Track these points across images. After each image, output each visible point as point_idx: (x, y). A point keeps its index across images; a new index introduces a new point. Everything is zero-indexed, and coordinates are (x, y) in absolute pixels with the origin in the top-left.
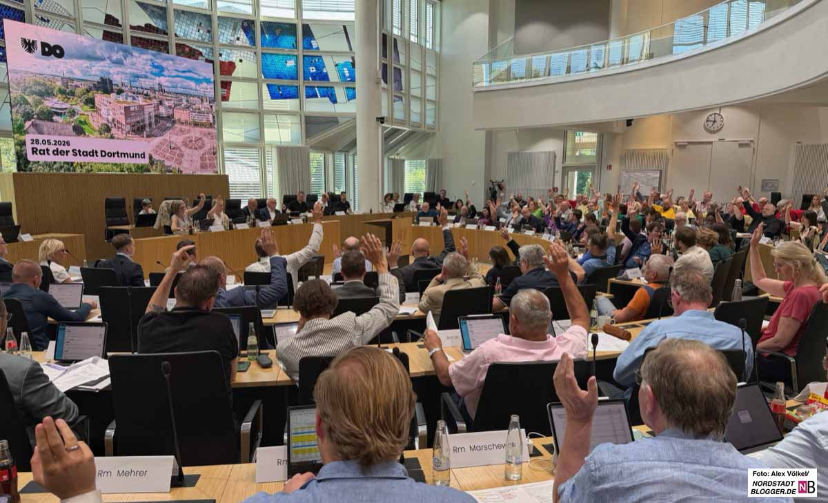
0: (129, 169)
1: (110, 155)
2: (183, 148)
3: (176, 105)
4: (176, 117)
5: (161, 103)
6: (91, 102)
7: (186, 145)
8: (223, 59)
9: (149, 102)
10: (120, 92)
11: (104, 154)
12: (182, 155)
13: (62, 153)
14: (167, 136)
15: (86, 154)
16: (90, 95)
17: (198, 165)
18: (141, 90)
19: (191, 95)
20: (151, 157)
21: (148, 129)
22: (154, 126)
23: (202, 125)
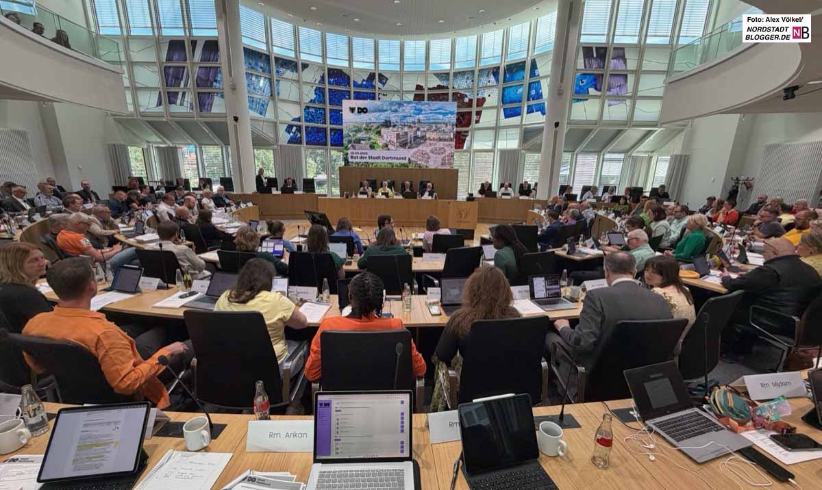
0: (397, 166)
1: (387, 158)
3: (428, 130)
4: (428, 136)
5: (418, 129)
6: (379, 133)
7: (432, 152)
8: (480, 96)
9: (411, 129)
10: (394, 126)
11: (384, 158)
12: (429, 158)
13: (363, 158)
14: (420, 148)
15: (375, 158)
16: (379, 129)
17: (440, 164)
18: (406, 124)
19: (439, 123)
20: (409, 159)
21: (409, 145)
22: (413, 142)
23: (445, 140)
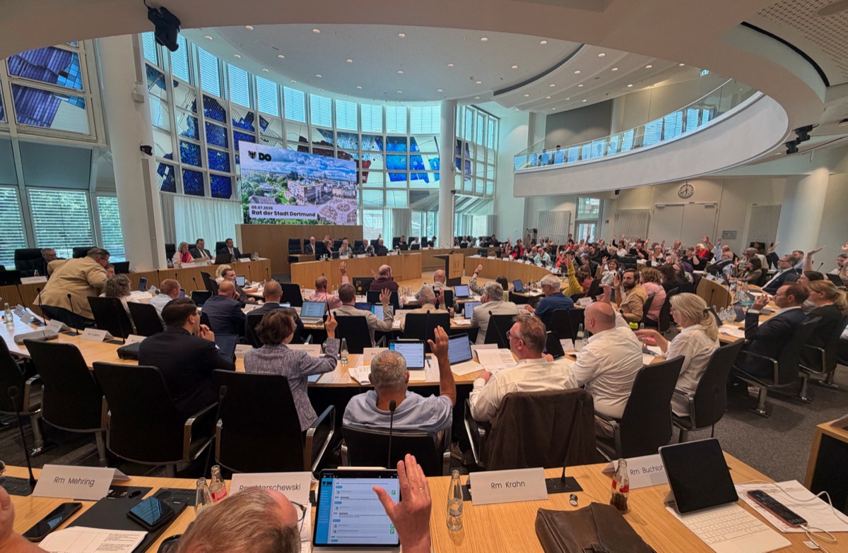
0: (306, 222)
1: (295, 214)
2: (337, 210)
3: (333, 186)
4: (334, 192)
5: (325, 185)
6: (285, 185)
7: (339, 209)
8: (365, 159)
9: (318, 184)
10: (302, 179)
11: (292, 214)
12: (336, 214)
13: (269, 213)
14: (328, 203)
15: (282, 214)
16: (285, 181)
17: (346, 220)
18: (313, 178)
19: (343, 180)
20: (318, 216)
21: (317, 200)
22: (320, 198)
23: (349, 197)
